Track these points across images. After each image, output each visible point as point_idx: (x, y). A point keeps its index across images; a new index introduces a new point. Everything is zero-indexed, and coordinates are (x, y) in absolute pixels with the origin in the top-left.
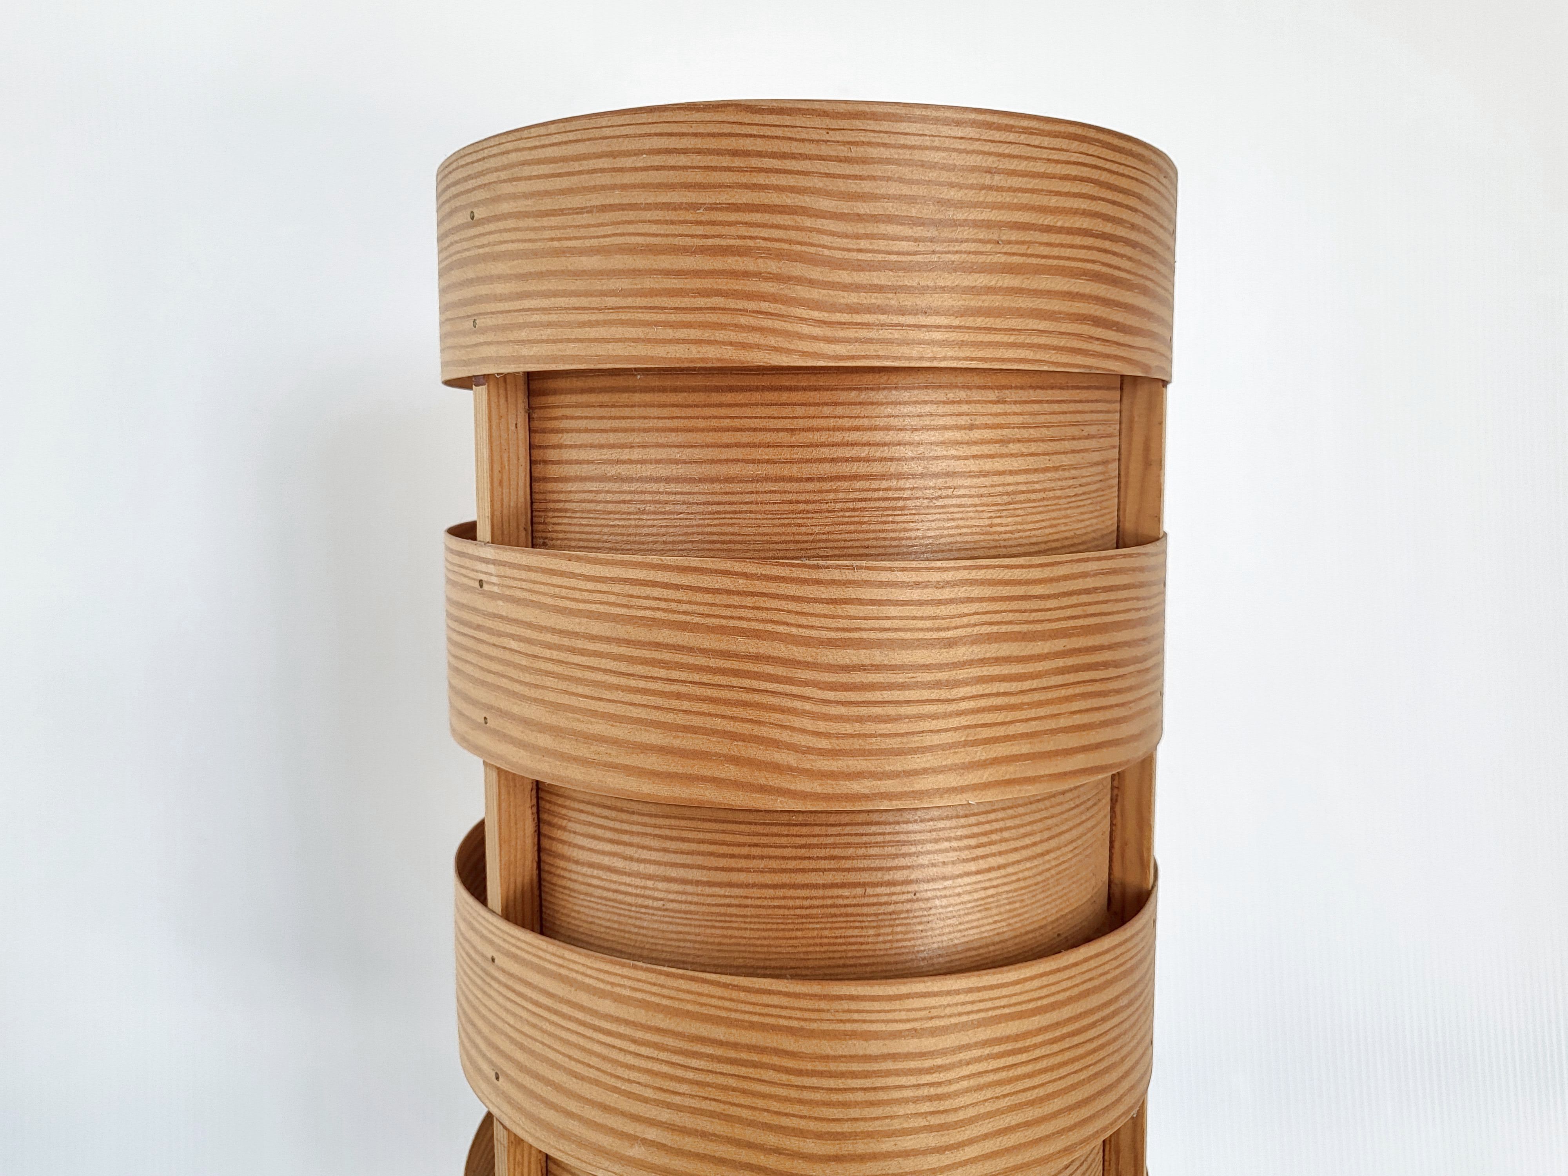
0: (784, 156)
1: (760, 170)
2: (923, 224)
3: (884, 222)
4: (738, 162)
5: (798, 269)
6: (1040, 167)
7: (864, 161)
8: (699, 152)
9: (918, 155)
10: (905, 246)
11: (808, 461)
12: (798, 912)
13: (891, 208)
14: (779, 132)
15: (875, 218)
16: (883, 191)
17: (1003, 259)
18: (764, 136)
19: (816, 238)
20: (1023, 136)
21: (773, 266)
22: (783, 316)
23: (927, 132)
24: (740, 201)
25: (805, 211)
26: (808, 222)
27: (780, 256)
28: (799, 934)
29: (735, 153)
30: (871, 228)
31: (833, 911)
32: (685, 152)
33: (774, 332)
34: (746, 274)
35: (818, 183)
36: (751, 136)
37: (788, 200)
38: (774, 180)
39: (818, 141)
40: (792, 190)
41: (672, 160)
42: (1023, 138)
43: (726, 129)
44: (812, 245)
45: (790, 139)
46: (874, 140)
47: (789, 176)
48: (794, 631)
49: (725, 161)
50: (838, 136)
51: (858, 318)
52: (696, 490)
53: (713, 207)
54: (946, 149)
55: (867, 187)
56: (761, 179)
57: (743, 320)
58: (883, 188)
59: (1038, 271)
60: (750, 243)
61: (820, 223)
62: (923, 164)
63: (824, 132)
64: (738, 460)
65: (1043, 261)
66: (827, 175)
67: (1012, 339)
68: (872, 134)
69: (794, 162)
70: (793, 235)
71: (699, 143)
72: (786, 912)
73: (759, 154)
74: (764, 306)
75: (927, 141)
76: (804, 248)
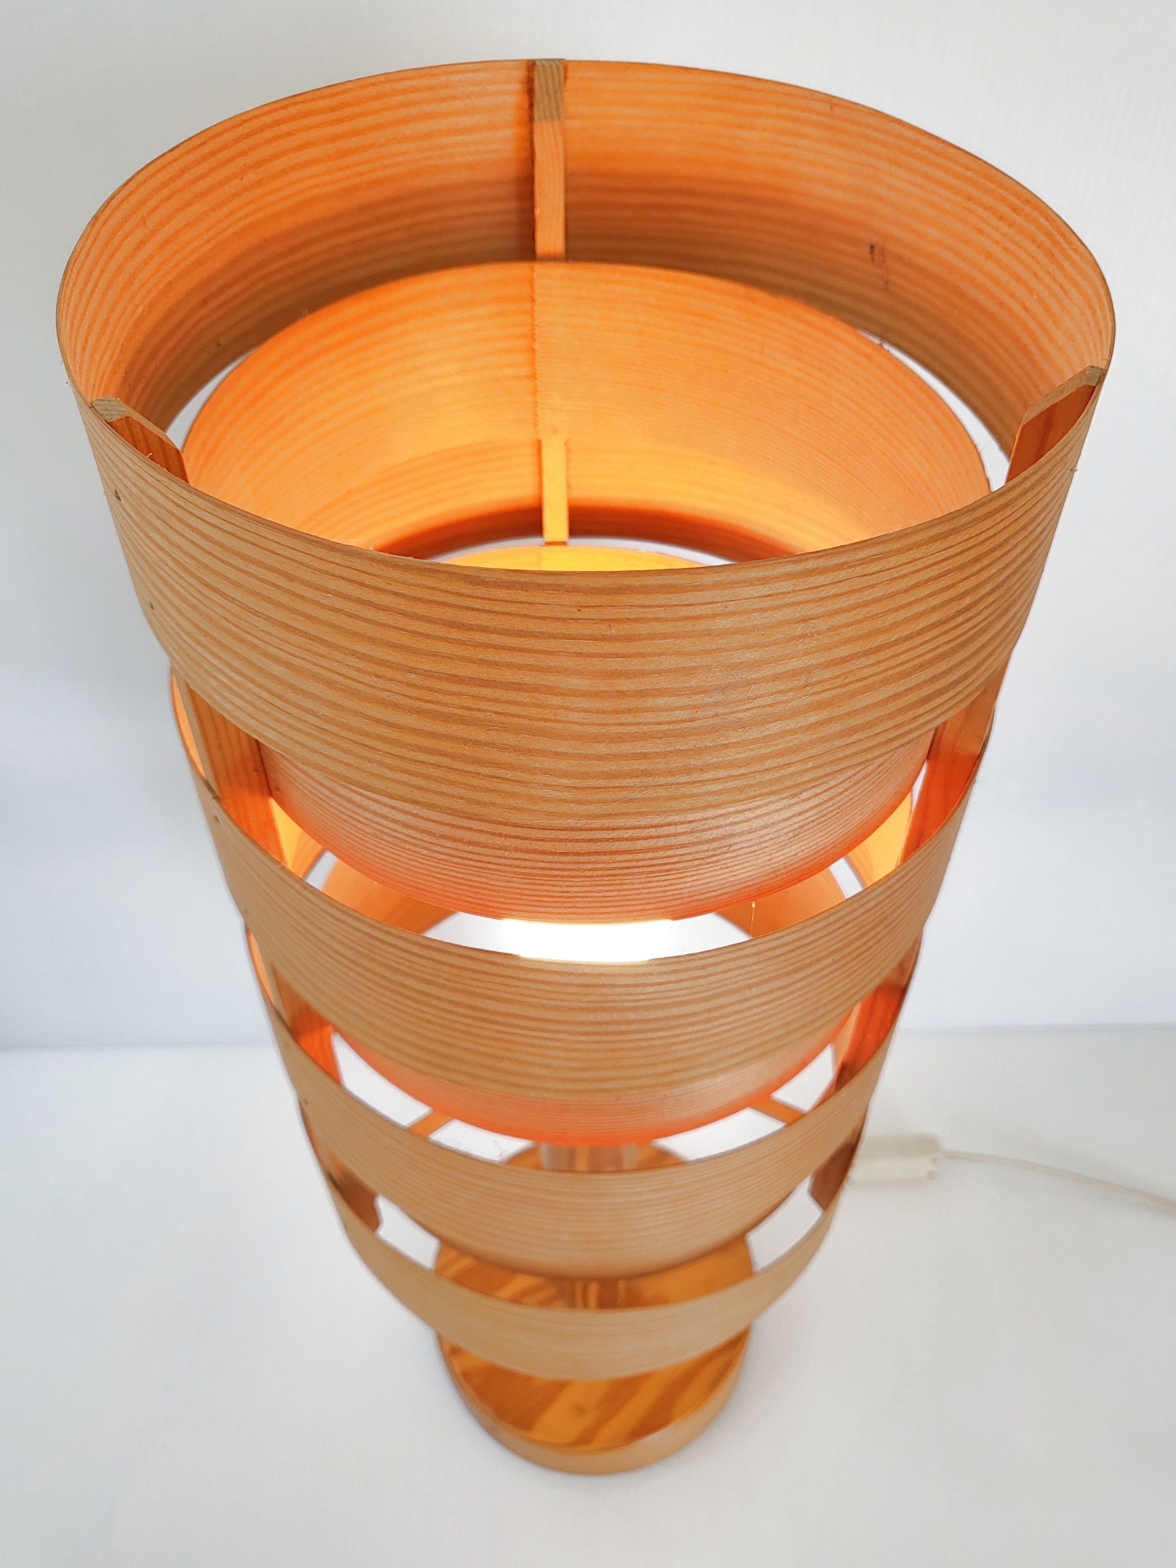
0: (520, 634)
1: (487, 646)
2: (705, 692)
3: (653, 696)
4: (456, 634)
5: (540, 743)
6: (877, 592)
7: (628, 639)
8: (404, 614)
9: (702, 625)
10: (679, 715)
13: (663, 682)
14: (513, 608)
15: (641, 694)
16: (652, 667)
17: (809, 700)
18: (490, 612)
19: (562, 715)
20: (858, 569)
21: (510, 739)
22: (523, 782)
23: (719, 599)
24: (462, 674)
25: (550, 690)
26: (555, 701)
27: (518, 730)
29: (452, 625)
30: (634, 703)
32: (385, 609)
33: (513, 795)
34: (477, 743)
35: (566, 662)
36: (473, 609)
37: (528, 678)
38: (507, 657)
39: (564, 619)
40: (531, 668)
41: (369, 613)
42: (859, 570)
43: (439, 597)
44: (558, 721)
45: (526, 616)
46: (642, 616)
47: (527, 655)
49: (441, 631)
50: (593, 614)
51: (617, 783)
53: (429, 674)
54: (745, 612)
55: (634, 664)
56: (490, 655)
57: (475, 782)
58: (652, 664)
59: (853, 695)
60: (480, 715)
61: (567, 701)
62: (709, 633)
63: (574, 610)
65: (864, 683)
66: (578, 655)
67: (810, 765)
68: (641, 610)
69: (532, 641)
70: (533, 711)
71: (403, 605)
73: (485, 630)
74: (502, 773)
75: (719, 608)
76: (548, 724)
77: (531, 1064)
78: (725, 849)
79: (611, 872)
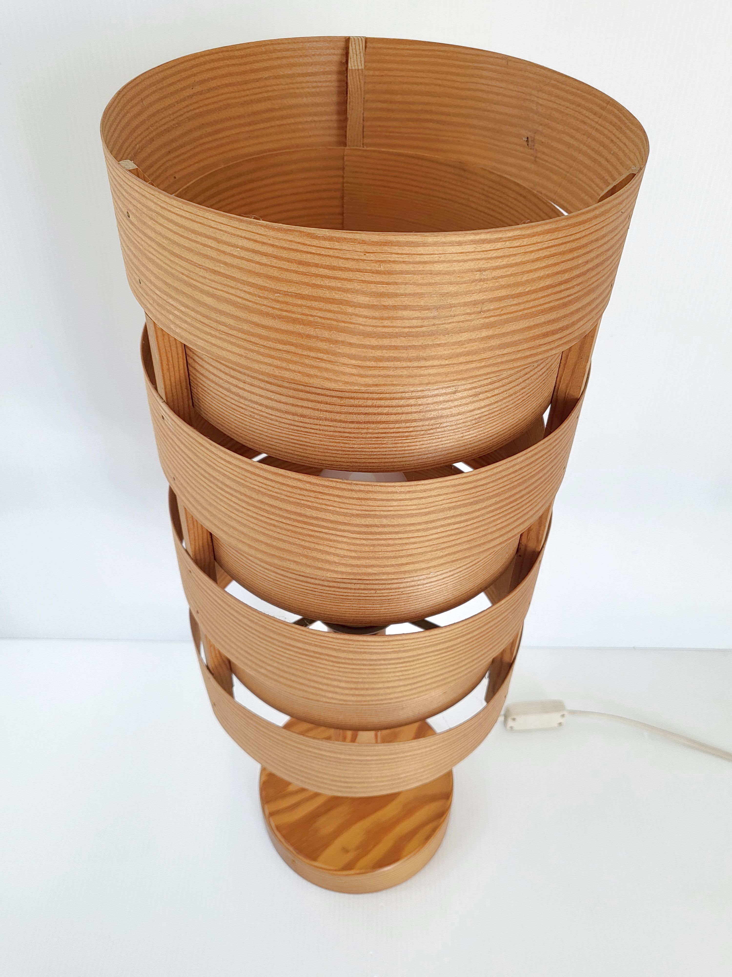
0: (334, 268)
1: (317, 276)
2: (428, 309)
3: (401, 309)
4: (302, 269)
5: (342, 337)
6: (518, 259)
7: (390, 273)
8: (276, 257)
9: (428, 267)
10: (415, 323)
11: (350, 413)
12: (341, 597)
13: (406, 301)
14: (331, 253)
15: (395, 308)
16: (402, 291)
17: (482, 321)
18: (320, 255)
19: (355, 319)
20: (507, 243)
21: (326, 334)
22: (332, 362)
23: (436, 252)
24: (304, 293)
25: (348, 303)
26: (350, 310)
27: (330, 328)
28: (341, 604)
29: (300, 263)
30: (392, 313)
31: (359, 598)
32: (266, 255)
33: (327, 370)
34: (309, 336)
35: (357, 286)
36: (311, 253)
37: (337, 296)
38: (327, 282)
39: (357, 260)
40: (339, 289)
41: (257, 258)
42: (508, 244)
43: (294, 246)
44: (352, 323)
45: (337, 257)
46: (397, 259)
47: (337, 281)
48: (338, 509)
49: (294, 267)
50: (372, 257)
51: (381, 364)
52: (284, 416)
53: (286, 294)
54: (449, 261)
55: (391, 289)
56: (319, 281)
57: (307, 361)
58: (401, 289)
59: (507, 322)
60: (311, 319)
61: (357, 311)
62: (431, 273)
63: (362, 254)
64: (309, 408)
65: (512, 315)
66: (364, 282)
67: (483, 364)
68: (396, 256)
69: (340, 273)
70: (339, 317)
71: (275, 252)
72: (335, 596)
73: (317, 265)
74: (321, 355)
75: (436, 258)
76: (346, 325)
77: (328, 553)
78: (438, 426)
79: (376, 435)
